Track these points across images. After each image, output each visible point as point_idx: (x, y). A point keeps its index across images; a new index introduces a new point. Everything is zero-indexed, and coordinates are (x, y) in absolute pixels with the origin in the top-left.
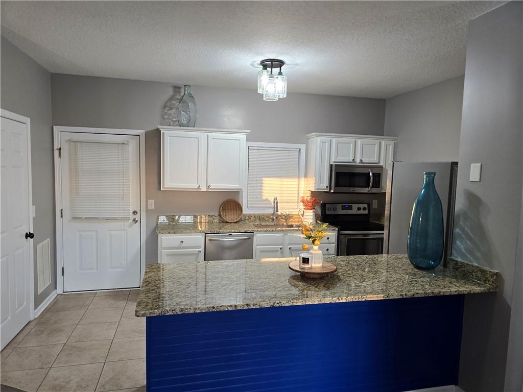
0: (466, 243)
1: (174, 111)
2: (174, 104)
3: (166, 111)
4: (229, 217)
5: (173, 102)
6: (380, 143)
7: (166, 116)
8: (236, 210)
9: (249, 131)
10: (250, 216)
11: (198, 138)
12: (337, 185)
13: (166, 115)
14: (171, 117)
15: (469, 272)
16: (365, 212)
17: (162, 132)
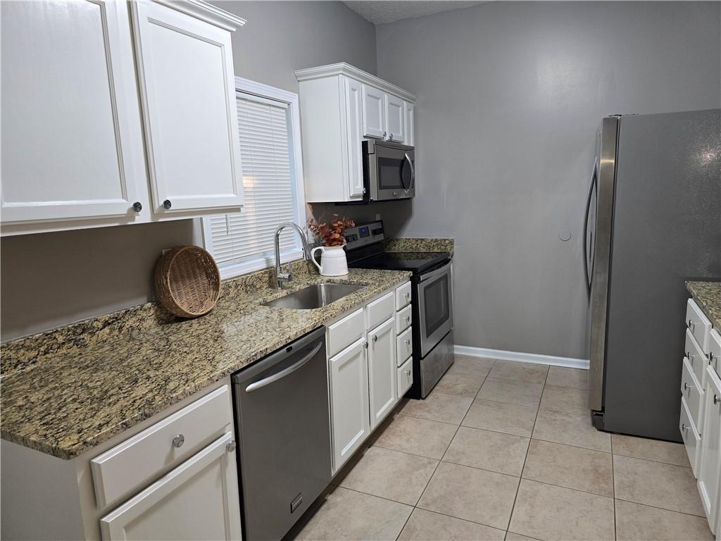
6: (403, 104)
16: (380, 237)
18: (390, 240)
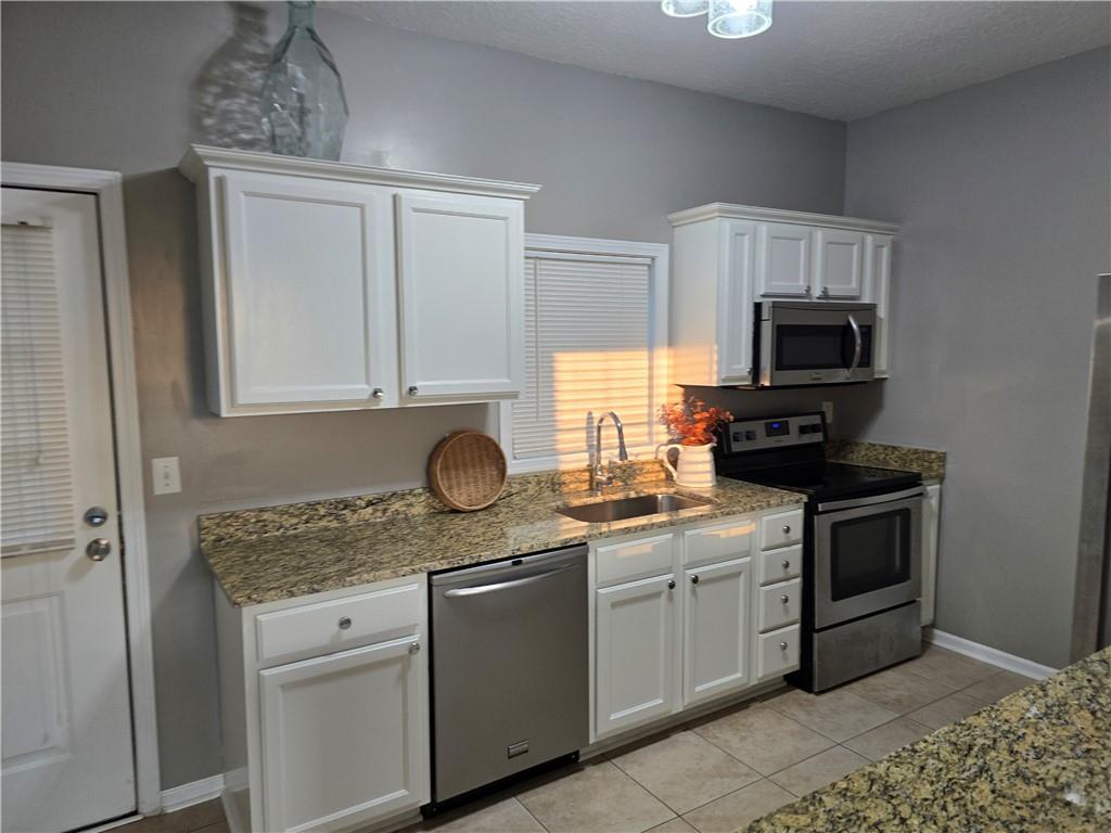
1: (242, 101)
2: (240, 75)
3: (209, 100)
4: (462, 490)
5: (238, 66)
6: (862, 240)
7: (209, 122)
8: (482, 467)
10: (524, 480)
11: (362, 207)
12: (779, 364)
13: (209, 114)
16: (818, 437)
17: (214, 173)
18: (846, 443)
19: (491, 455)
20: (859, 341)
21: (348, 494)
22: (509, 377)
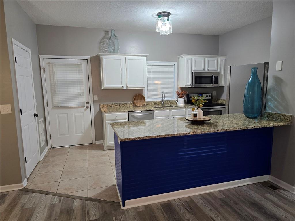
0: (274, 103)
1: (106, 45)
2: (105, 41)
3: (101, 45)
4: (138, 103)
5: (105, 40)
6: (218, 59)
7: (101, 48)
8: (142, 99)
9: (148, 55)
10: (149, 103)
11: (121, 59)
12: (196, 83)
13: (101, 47)
14: (104, 49)
15: (276, 117)
17: (101, 56)
18: (218, 99)
19: (143, 98)
20: (214, 79)
21: (121, 103)
22: (143, 85)
